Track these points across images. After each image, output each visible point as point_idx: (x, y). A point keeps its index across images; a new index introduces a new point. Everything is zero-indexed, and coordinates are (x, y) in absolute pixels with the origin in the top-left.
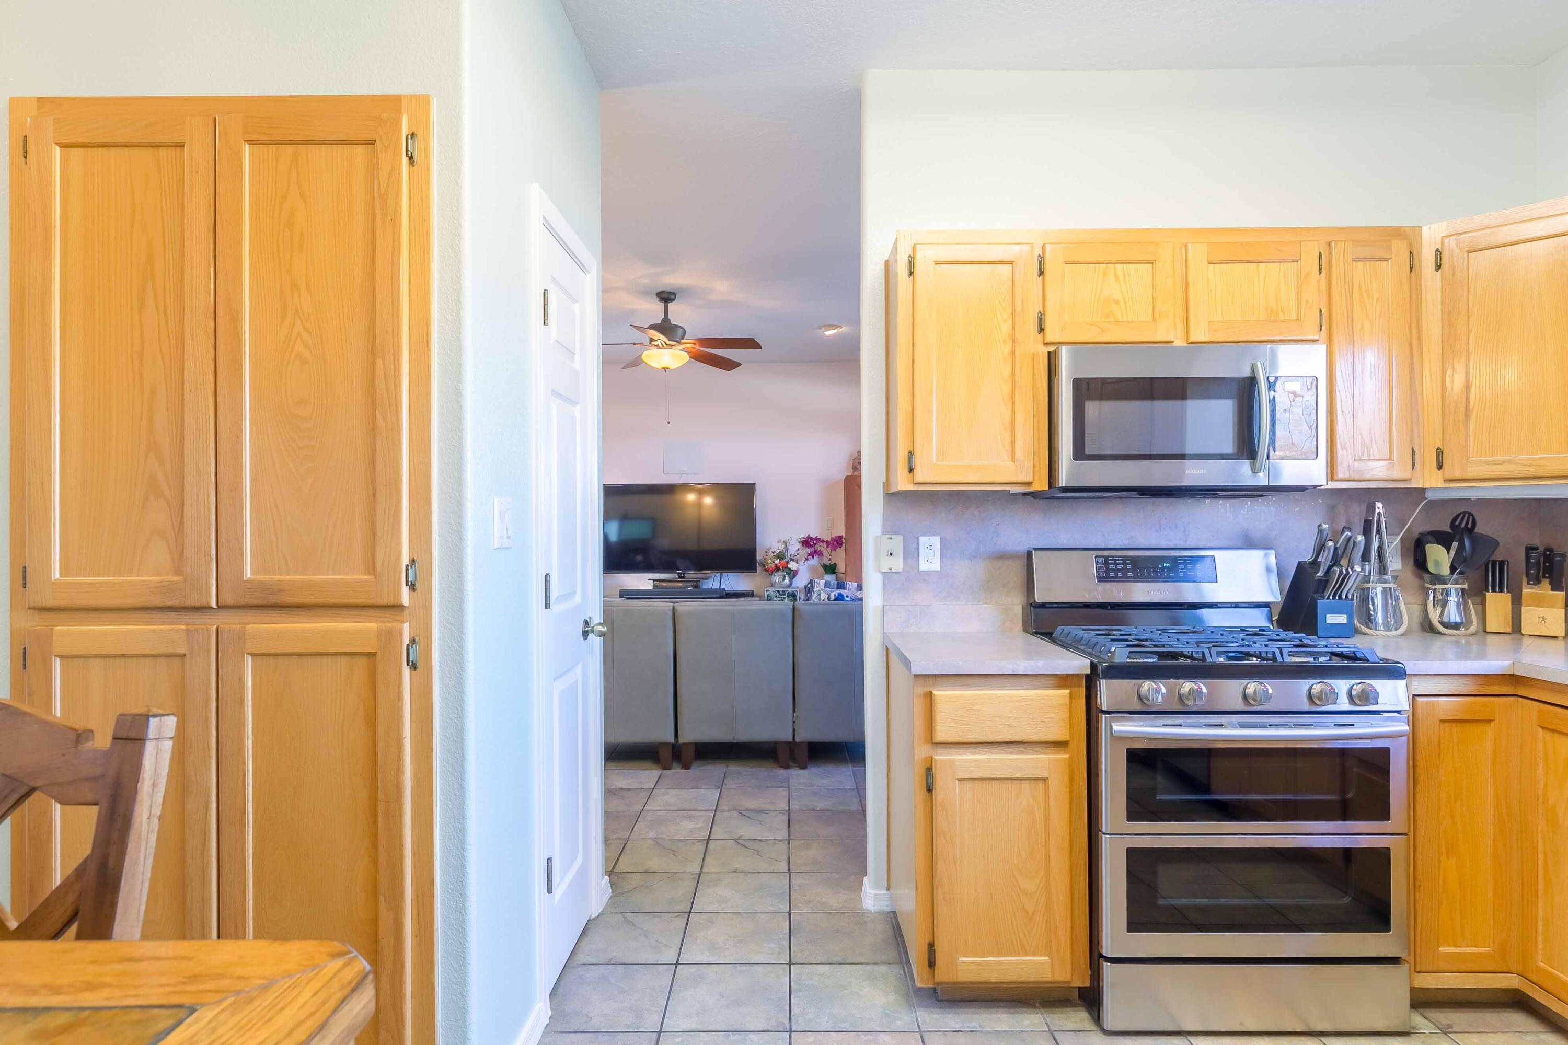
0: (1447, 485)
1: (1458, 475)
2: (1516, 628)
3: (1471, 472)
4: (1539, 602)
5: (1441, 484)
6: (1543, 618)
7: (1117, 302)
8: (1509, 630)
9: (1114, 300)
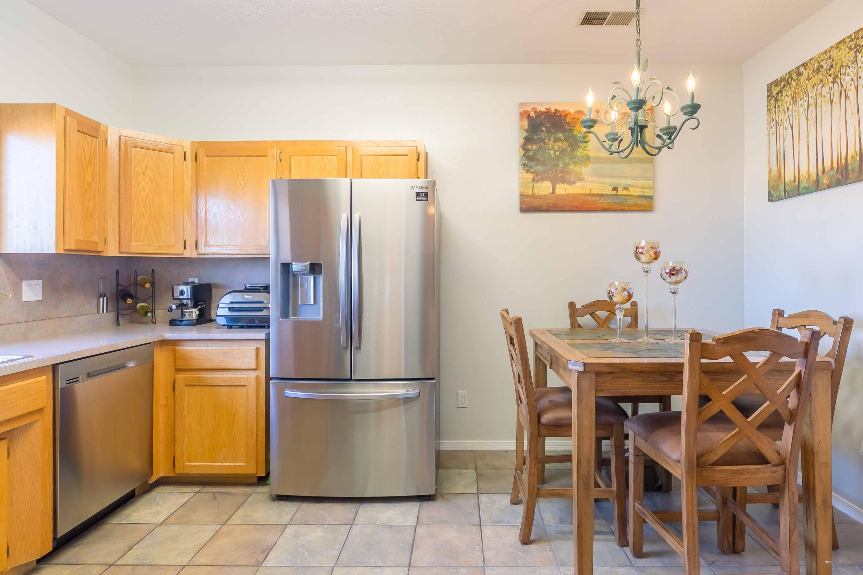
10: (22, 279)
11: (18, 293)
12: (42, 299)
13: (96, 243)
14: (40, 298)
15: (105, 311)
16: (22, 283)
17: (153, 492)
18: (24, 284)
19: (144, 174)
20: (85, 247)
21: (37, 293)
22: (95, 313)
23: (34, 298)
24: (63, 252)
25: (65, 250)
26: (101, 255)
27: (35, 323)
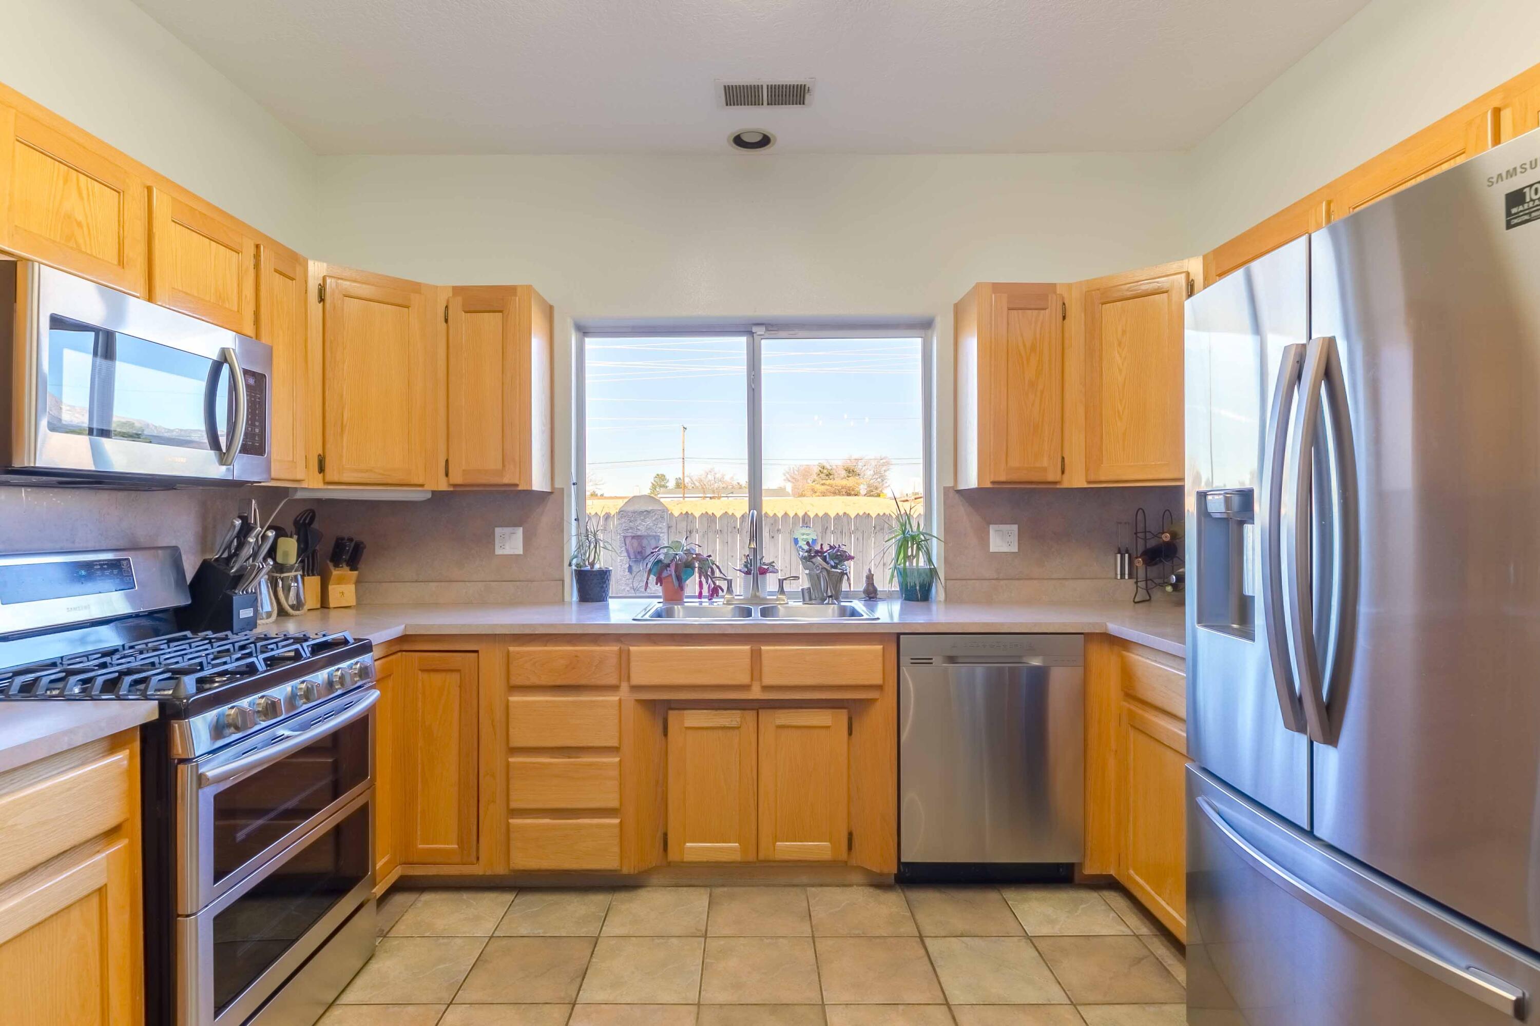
0: (326, 487)
1: (336, 478)
2: (324, 603)
3: (346, 477)
4: (340, 581)
5: (321, 485)
6: (342, 593)
7: (79, 224)
8: (319, 606)
9: (76, 220)
10: (989, 523)
11: (984, 540)
12: (1017, 551)
13: (1045, 470)
14: (1015, 549)
15: (1127, 577)
16: (989, 527)
17: (1098, 892)
18: (992, 529)
19: (1120, 344)
20: (1023, 476)
21: (1010, 542)
22: (1111, 578)
23: (1005, 549)
24: (989, 485)
25: (993, 483)
26: (1058, 486)
27: (1002, 582)
